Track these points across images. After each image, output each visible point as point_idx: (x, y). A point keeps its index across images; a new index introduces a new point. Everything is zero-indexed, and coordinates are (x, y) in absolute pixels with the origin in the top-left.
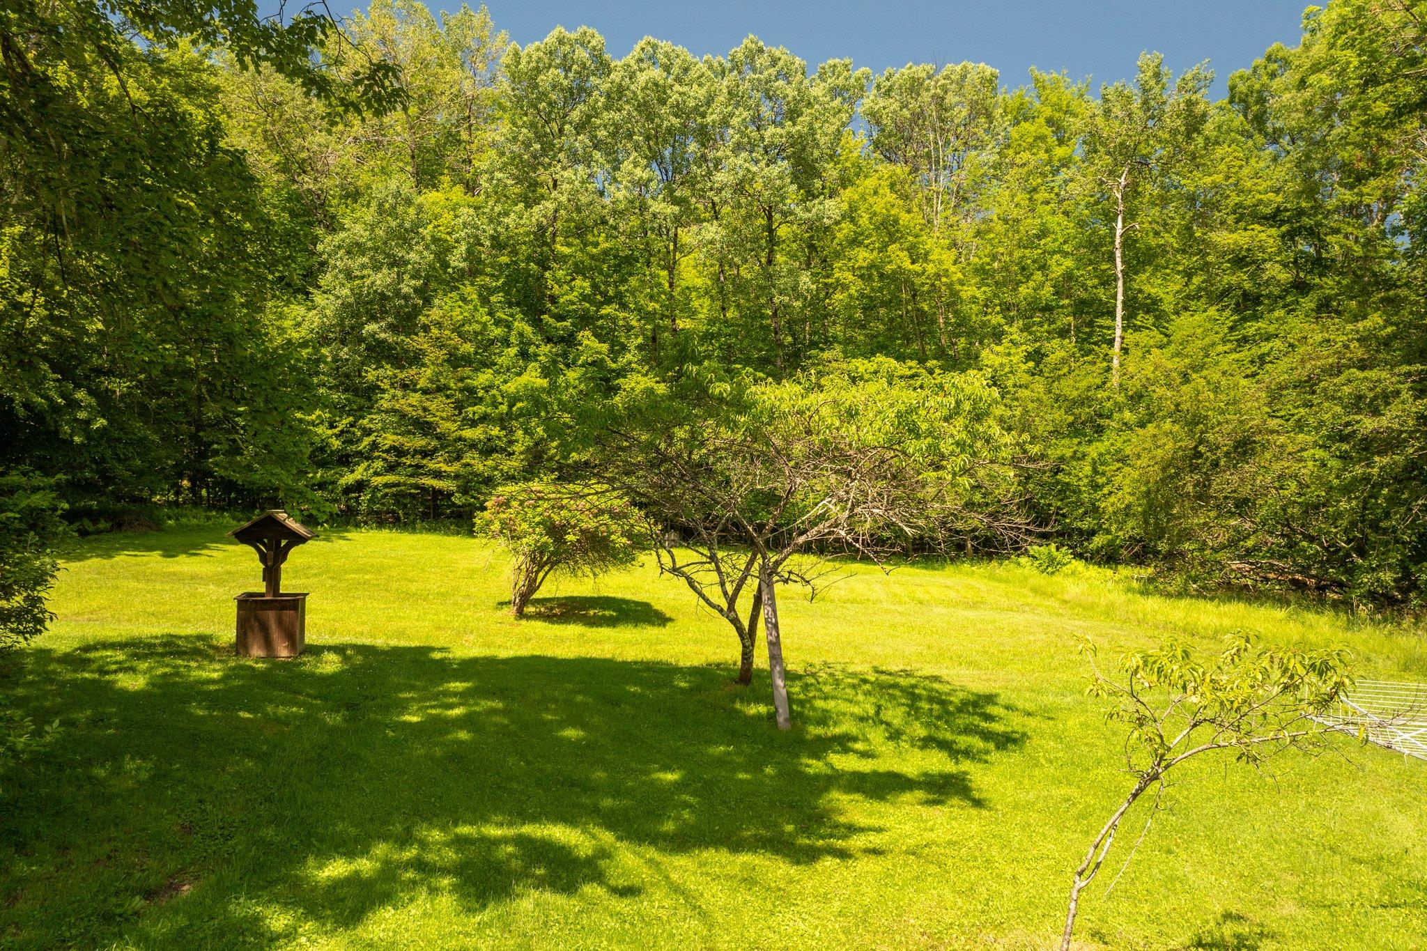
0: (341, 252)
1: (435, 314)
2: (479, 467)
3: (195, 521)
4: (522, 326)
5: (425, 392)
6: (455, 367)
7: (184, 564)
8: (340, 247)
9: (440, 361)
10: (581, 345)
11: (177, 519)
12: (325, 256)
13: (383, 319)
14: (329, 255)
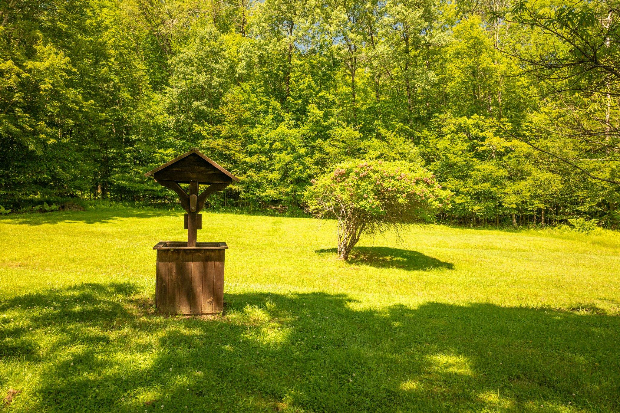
0: (181, 64)
1: (230, 96)
2: (255, 177)
3: (103, 207)
4: (275, 103)
5: (225, 138)
6: (241, 125)
7: (98, 227)
8: (180, 62)
9: (234, 121)
10: (309, 112)
11: (95, 205)
12: (172, 66)
13: (202, 100)
14: (175, 66)
